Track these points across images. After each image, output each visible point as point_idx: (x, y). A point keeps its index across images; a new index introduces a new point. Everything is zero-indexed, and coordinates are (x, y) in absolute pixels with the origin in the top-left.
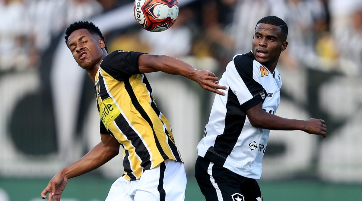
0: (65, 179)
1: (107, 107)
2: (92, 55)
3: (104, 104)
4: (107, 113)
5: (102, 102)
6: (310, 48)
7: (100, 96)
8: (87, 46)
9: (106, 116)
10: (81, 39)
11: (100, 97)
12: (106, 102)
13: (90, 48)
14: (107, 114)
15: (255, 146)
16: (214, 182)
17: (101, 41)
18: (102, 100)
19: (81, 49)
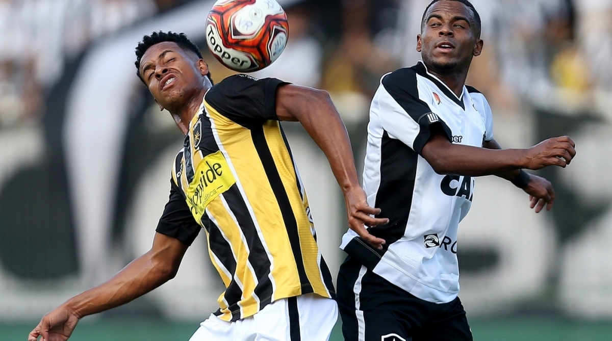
0: (73, 319)
1: (213, 169)
2: (186, 82)
3: (207, 162)
4: (211, 180)
5: (204, 159)
6: (539, 72)
7: (200, 149)
8: (175, 66)
9: (206, 185)
10: (163, 55)
11: (200, 151)
12: (212, 159)
13: (181, 70)
14: (211, 182)
15: (434, 242)
16: (359, 309)
17: (201, 63)
18: (204, 157)
19: (165, 71)
